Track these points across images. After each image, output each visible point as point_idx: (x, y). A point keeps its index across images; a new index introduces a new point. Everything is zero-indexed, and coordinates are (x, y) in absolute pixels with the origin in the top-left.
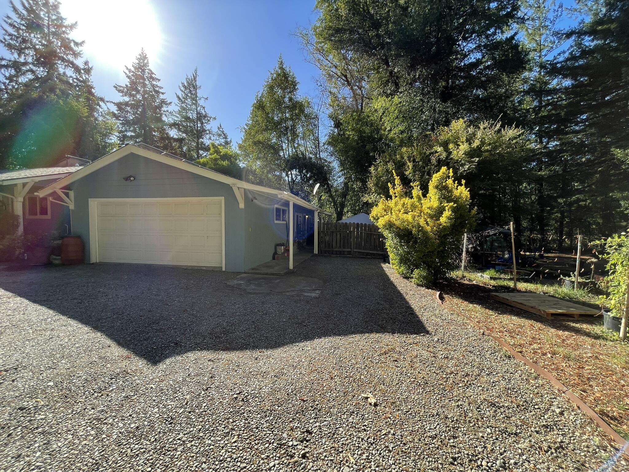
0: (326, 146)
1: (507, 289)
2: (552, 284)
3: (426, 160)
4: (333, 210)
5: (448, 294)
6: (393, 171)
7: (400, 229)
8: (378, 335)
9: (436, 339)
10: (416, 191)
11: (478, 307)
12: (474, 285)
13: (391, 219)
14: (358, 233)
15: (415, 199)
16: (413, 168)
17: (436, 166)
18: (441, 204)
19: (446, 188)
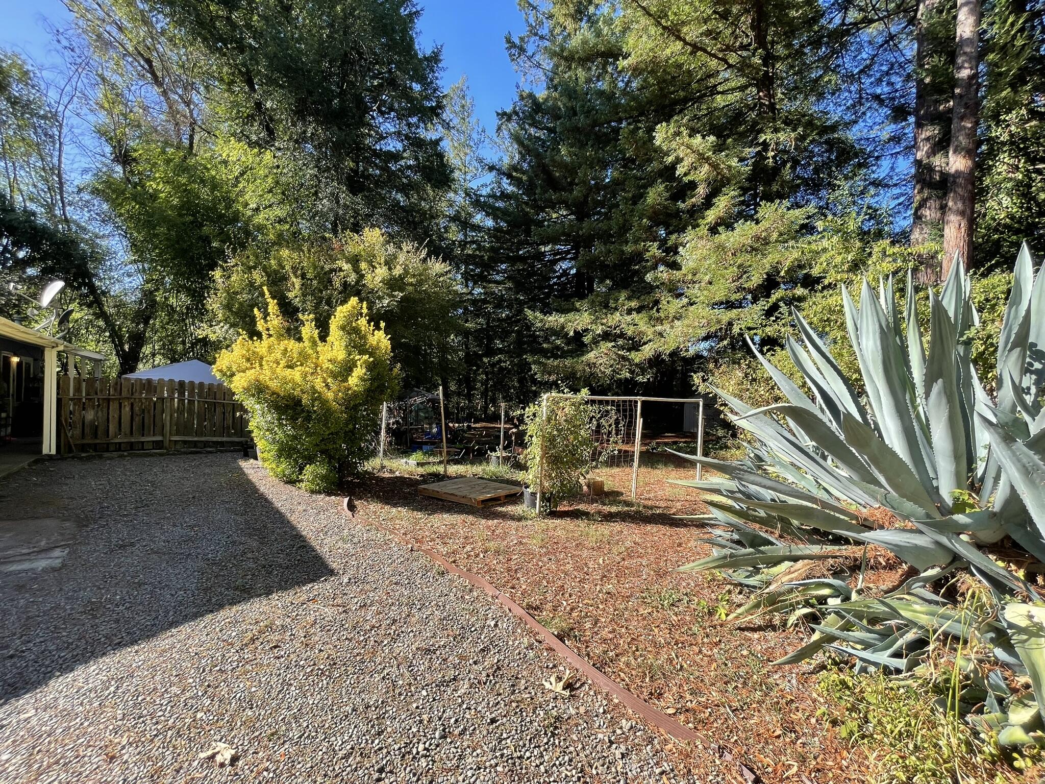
0: (86, 196)
1: (437, 477)
2: (480, 463)
3: (325, 279)
4: (108, 348)
5: (361, 499)
6: (265, 288)
7: (278, 395)
8: (234, 609)
9: (346, 580)
10: (309, 330)
11: (403, 511)
12: (397, 477)
13: (261, 377)
14: (181, 401)
15: (307, 344)
16: (301, 289)
17: (340, 293)
18: (349, 355)
19: (356, 331)
